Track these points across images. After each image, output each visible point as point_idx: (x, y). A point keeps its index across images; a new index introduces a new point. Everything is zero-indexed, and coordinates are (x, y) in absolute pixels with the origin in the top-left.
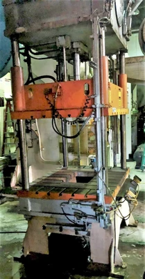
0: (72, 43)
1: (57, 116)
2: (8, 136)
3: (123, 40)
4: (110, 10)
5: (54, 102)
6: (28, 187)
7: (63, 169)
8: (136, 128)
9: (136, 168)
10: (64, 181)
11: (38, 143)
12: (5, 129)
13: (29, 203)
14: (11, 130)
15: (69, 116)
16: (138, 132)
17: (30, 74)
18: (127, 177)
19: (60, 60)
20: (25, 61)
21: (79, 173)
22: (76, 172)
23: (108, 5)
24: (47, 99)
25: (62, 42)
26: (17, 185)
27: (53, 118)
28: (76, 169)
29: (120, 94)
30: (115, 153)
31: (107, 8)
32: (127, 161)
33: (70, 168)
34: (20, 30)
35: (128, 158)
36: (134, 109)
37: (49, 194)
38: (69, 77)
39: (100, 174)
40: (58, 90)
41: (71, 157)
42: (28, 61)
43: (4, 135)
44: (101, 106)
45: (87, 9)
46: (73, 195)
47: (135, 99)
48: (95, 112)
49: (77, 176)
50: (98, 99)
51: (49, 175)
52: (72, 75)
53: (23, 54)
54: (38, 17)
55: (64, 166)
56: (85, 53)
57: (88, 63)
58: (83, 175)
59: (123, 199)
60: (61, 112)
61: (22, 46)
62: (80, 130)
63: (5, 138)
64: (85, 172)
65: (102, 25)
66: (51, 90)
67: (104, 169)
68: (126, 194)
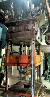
0: (25, 43)
1: (19, 66)
2: (2, 66)
3: (40, 42)
4: (36, 36)
5: (18, 61)
6: (7, 89)
7: (20, 81)
8: (44, 64)
9: (45, 79)
10: (20, 87)
11: (12, 70)
12: (2, 64)
13: (7, 95)
14: (3, 64)
15: (23, 66)
16: (45, 65)
17: (12, 51)
18: (42, 86)
19: (21, 46)
20: (10, 47)
21: (25, 83)
22: (24, 83)
23: (36, 35)
24: (16, 60)
25: (22, 43)
26: (3, 84)
27: (18, 66)
28: (24, 81)
29: (39, 58)
30: (37, 76)
31: (35, 36)
32: (42, 76)
33: (22, 81)
34: (10, 40)
35: (42, 75)
36: (44, 58)
37: (14, 93)
38: (23, 50)
39: (33, 87)
40: (20, 58)
41: (22, 75)
42: (11, 47)
43: (1, 66)
44: (33, 64)
45: (30, 36)
46: (23, 94)
47: (44, 55)
48: (31, 66)
49: (24, 84)
50: (32, 62)
51: (15, 84)
52: (24, 50)
53: (10, 45)
54: (16, 37)
55: (20, 80)
56: (29, 45)
57: (29, 47)
58: (26, 84)
59: (40, 96)
60: (20, 65)
61: (10, 43)
62: (26, 71)
63: (1, 67)
64: (27, 83)
65: (34, 40)
66: (18, 57)
67: (34, 85)
68: (41, 94)
